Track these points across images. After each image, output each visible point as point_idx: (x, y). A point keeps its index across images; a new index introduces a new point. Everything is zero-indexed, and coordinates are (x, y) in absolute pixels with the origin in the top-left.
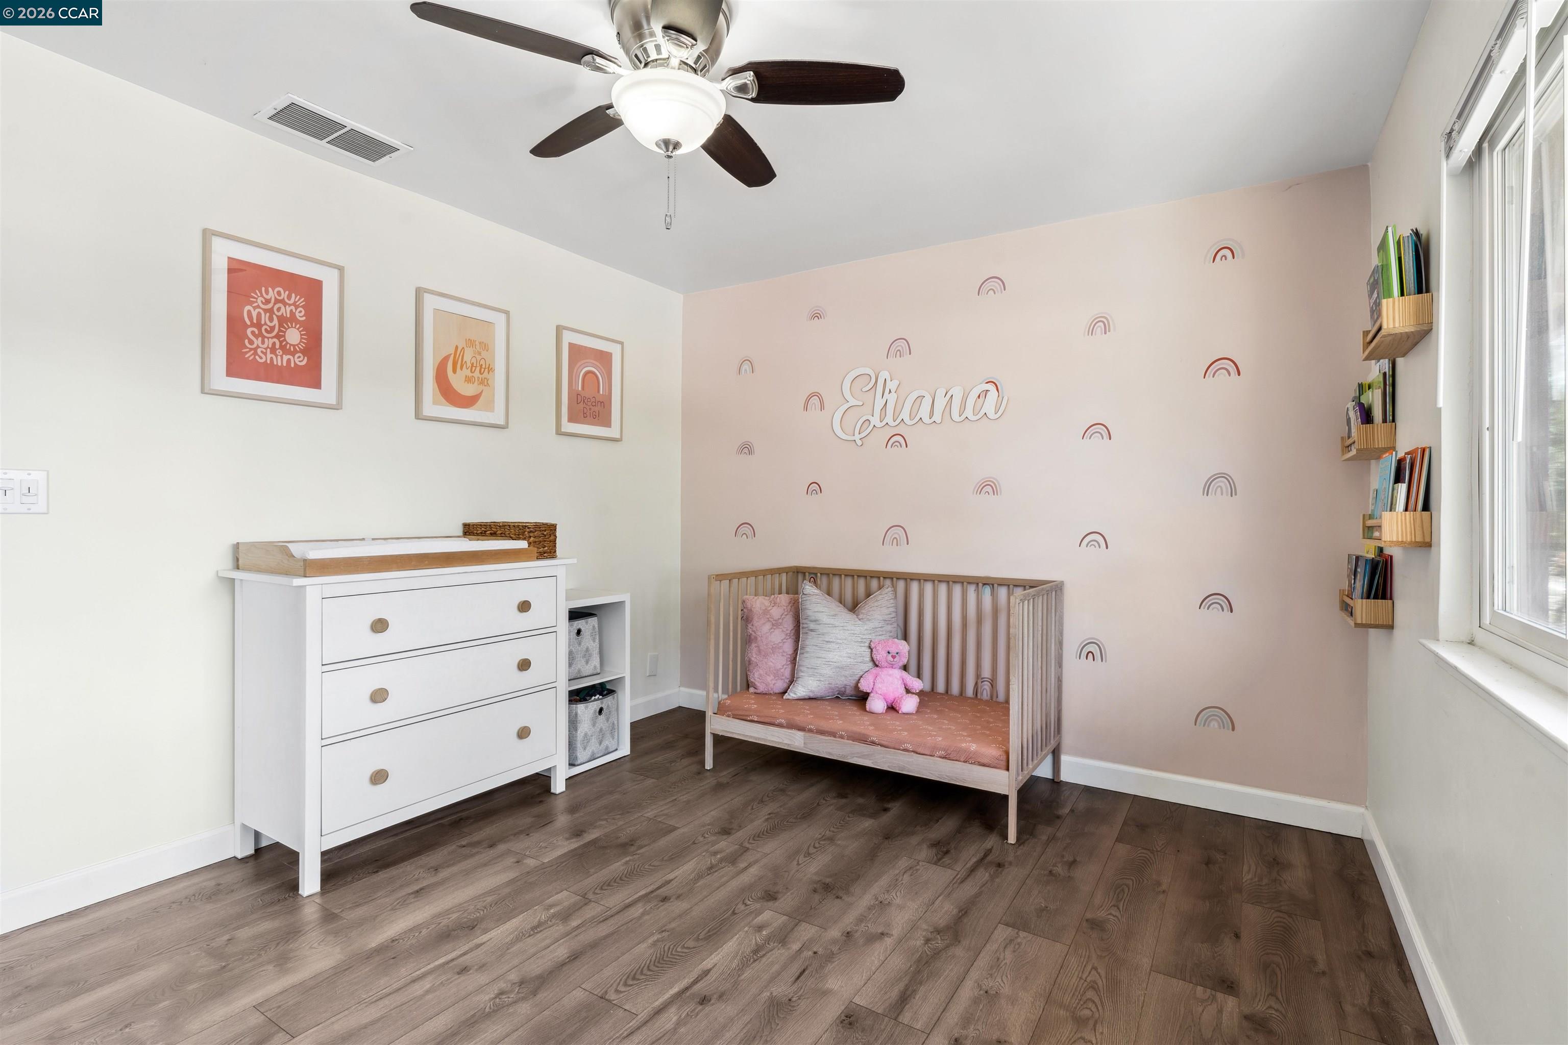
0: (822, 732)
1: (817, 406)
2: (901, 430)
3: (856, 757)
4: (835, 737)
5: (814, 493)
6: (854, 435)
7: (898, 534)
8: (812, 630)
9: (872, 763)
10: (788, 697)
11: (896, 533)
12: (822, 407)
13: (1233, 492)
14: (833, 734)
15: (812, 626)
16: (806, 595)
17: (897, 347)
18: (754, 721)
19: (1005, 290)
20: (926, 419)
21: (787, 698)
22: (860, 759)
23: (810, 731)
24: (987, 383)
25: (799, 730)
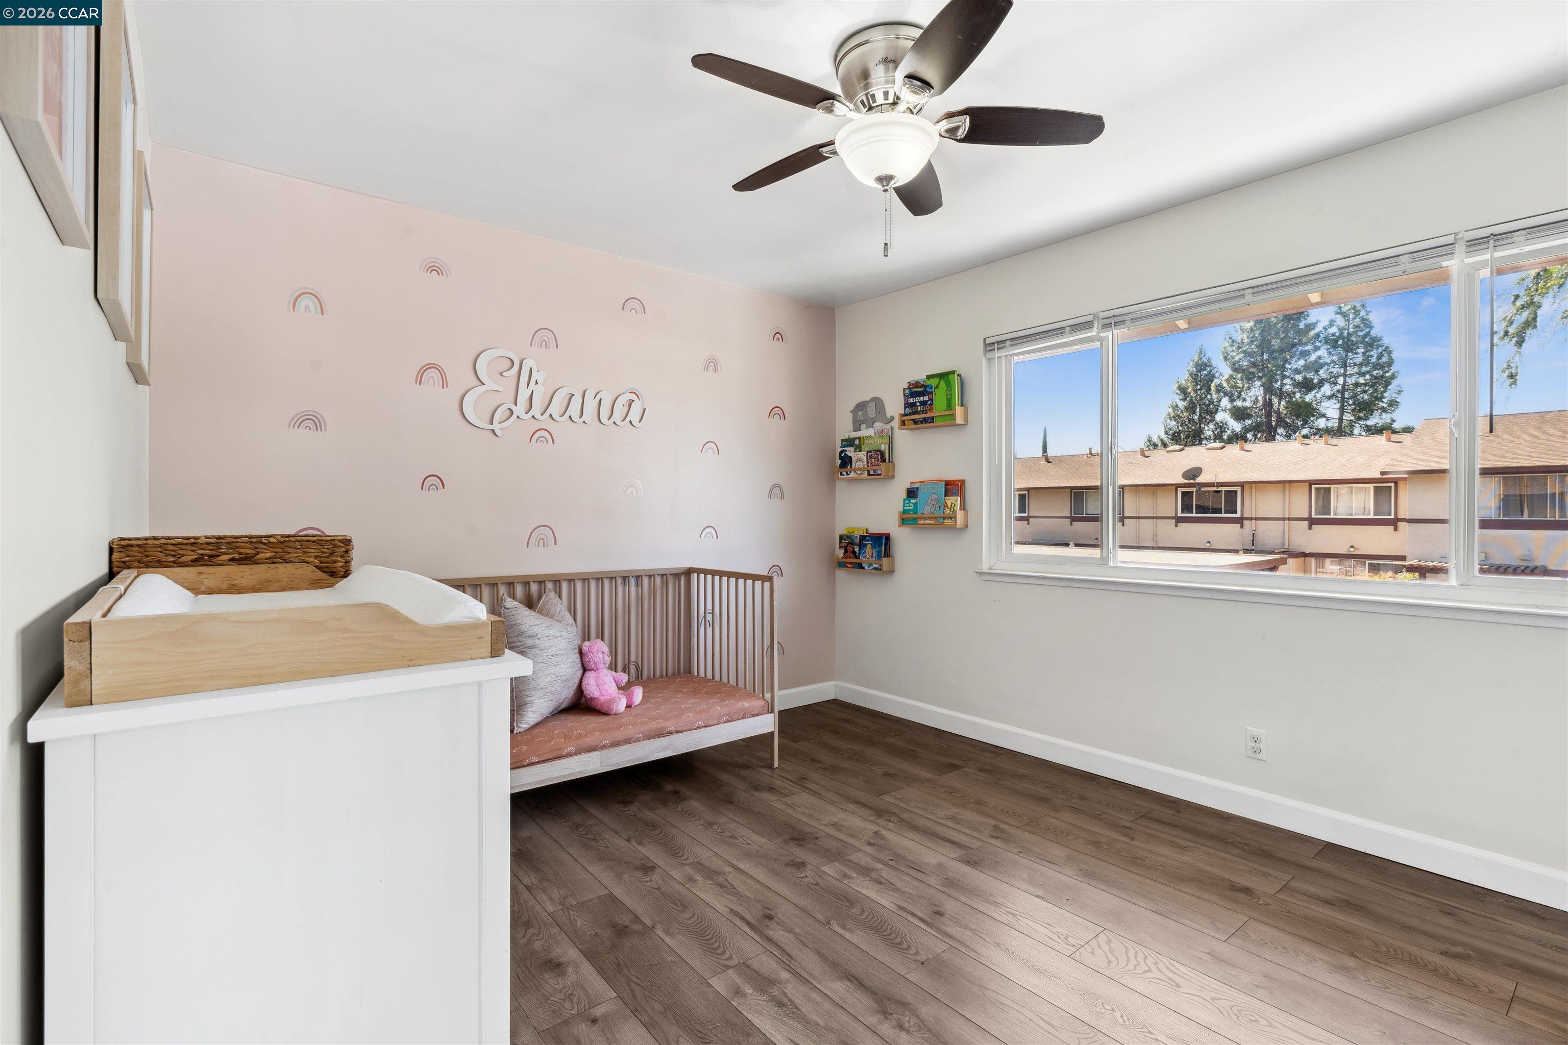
0: (616, 744)
1: (436, 382)
2: (550, 425)
3: (656, 753)
4: (630, 743)
5: (433, 488)
6: (492, 424)
7: (546, 535)
8: (530, 647)
9: (672, 752)
10: (520, 730)
11: (544, 534)
12: (444, 384)
13: (782, 497)
14: (628, 741)
15: (529, 642)
16: (508, 609)
17: (541, 337)
18: (535, 763)
19: (645, 313)
20: (576, 417)
21: (518, 732)
22: (659, 754)
23: (604, 747)
24: (630, 393)
25: (588, 752)
